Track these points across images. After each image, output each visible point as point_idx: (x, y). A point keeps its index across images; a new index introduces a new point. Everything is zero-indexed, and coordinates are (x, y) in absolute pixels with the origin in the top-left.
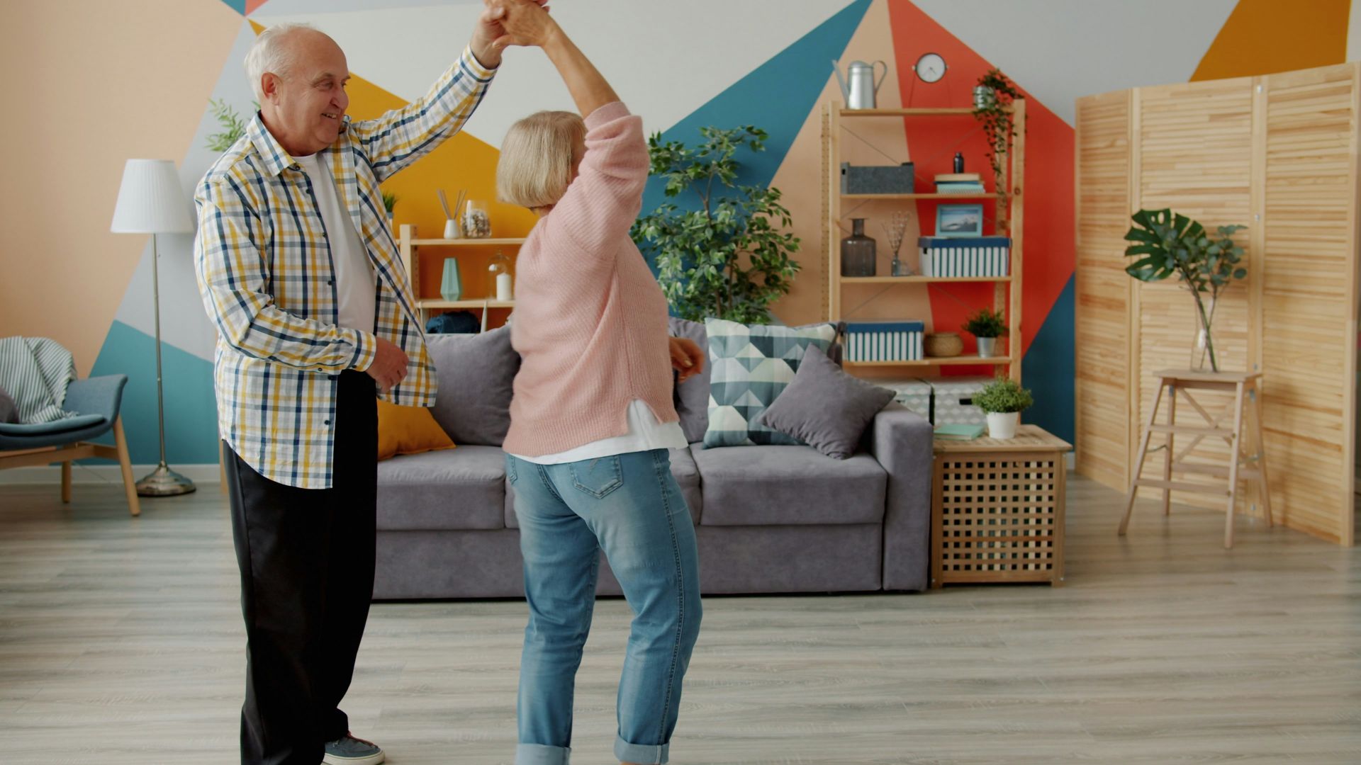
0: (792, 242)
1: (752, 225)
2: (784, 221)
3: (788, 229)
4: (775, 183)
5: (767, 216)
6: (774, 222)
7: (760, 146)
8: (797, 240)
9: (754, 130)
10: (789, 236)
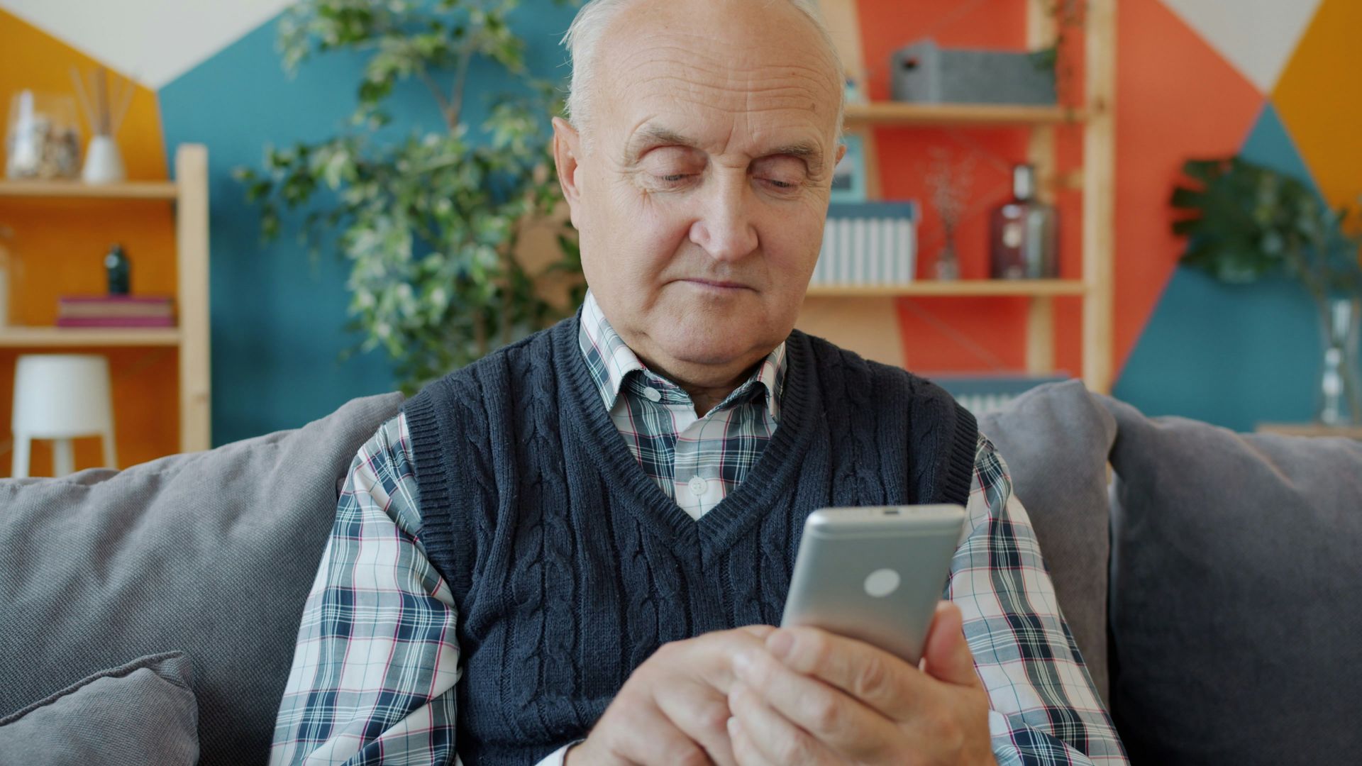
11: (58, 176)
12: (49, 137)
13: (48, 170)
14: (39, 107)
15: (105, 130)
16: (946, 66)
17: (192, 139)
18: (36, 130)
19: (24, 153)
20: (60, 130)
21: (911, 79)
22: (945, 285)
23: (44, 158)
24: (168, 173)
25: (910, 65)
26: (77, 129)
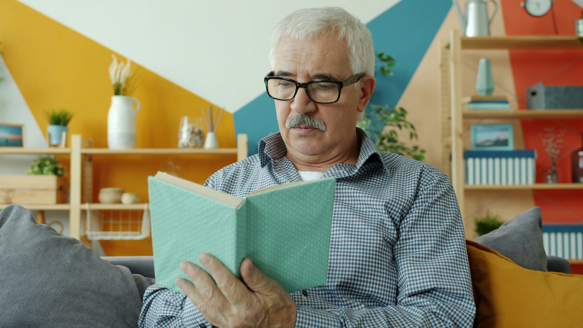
0: (418, 153)
1: (383, 138)
2: (411, 135)
3: (414, 142)
4: (402, 103)
5: (397, 129)
6: (403, 137)
7: (389, 71)
8: (423, 151)
9: (384, 57)
10: (416, 148)
11: (195, 147)
12: (193, 132)
13: (191, 145)
14: (190, 122)
15: (212, 130)
16: (547, 94)
17: (242, 132)
18: (188, 130)
19: (185, 136)
20: (196, 130)
21: (534, 99)
22: (551, 185)
23: (190, 140)
24: (234, 145)
25: (534, 94)
26: (202, 129)
